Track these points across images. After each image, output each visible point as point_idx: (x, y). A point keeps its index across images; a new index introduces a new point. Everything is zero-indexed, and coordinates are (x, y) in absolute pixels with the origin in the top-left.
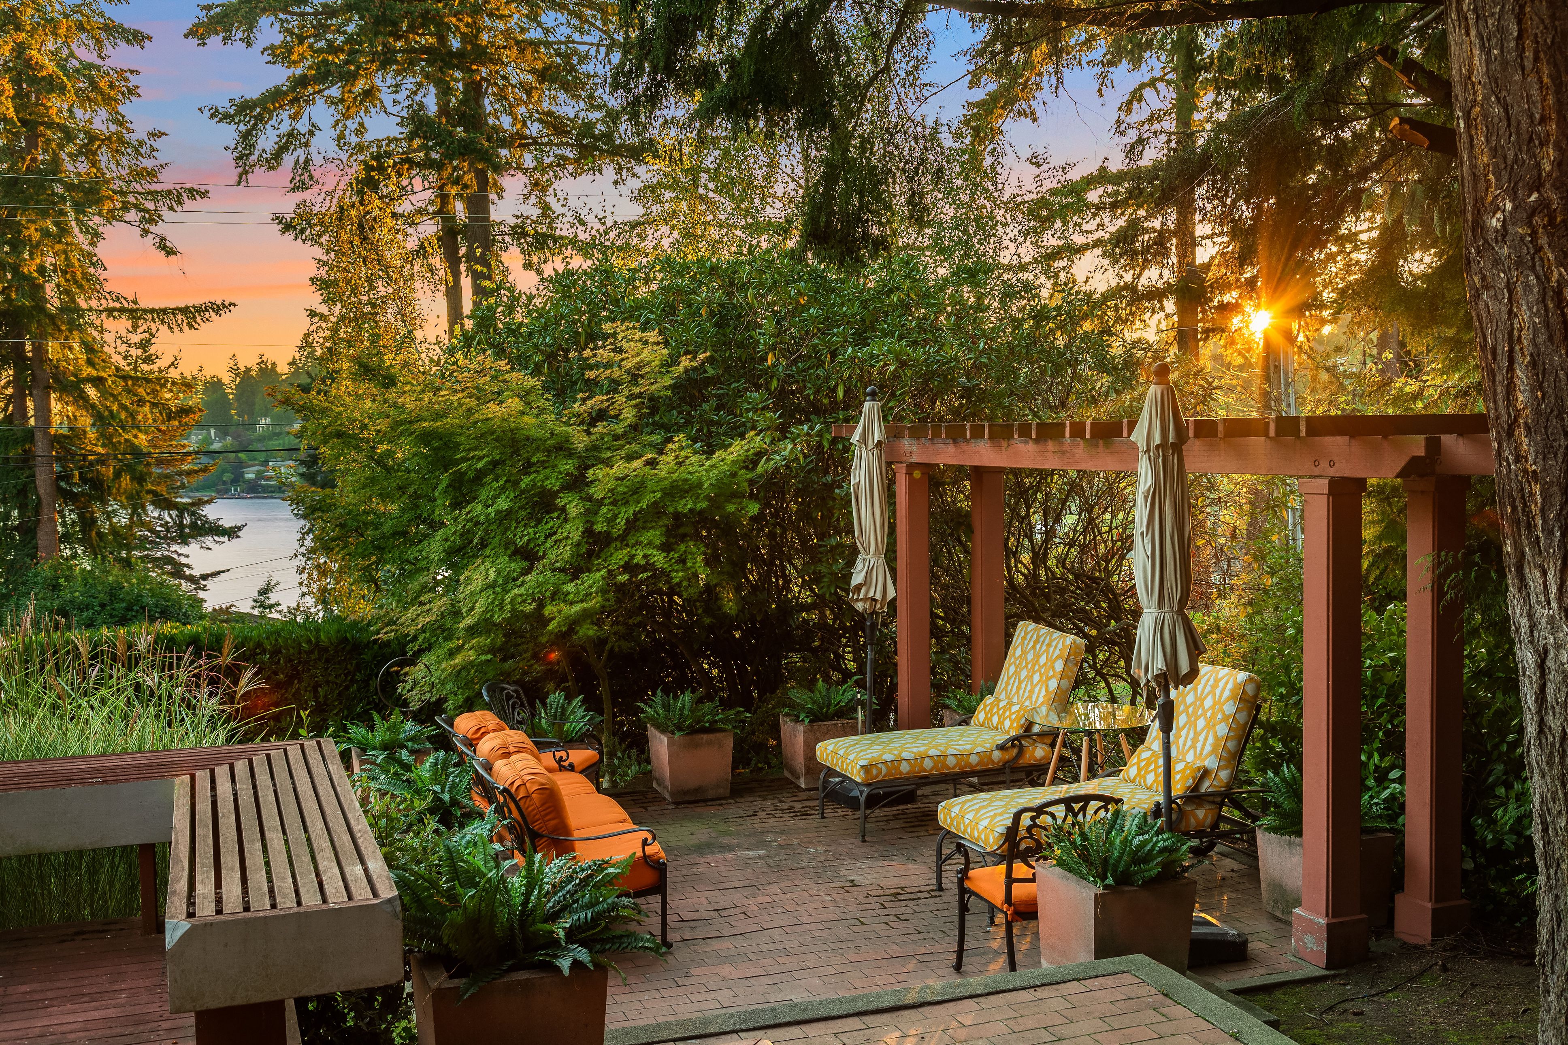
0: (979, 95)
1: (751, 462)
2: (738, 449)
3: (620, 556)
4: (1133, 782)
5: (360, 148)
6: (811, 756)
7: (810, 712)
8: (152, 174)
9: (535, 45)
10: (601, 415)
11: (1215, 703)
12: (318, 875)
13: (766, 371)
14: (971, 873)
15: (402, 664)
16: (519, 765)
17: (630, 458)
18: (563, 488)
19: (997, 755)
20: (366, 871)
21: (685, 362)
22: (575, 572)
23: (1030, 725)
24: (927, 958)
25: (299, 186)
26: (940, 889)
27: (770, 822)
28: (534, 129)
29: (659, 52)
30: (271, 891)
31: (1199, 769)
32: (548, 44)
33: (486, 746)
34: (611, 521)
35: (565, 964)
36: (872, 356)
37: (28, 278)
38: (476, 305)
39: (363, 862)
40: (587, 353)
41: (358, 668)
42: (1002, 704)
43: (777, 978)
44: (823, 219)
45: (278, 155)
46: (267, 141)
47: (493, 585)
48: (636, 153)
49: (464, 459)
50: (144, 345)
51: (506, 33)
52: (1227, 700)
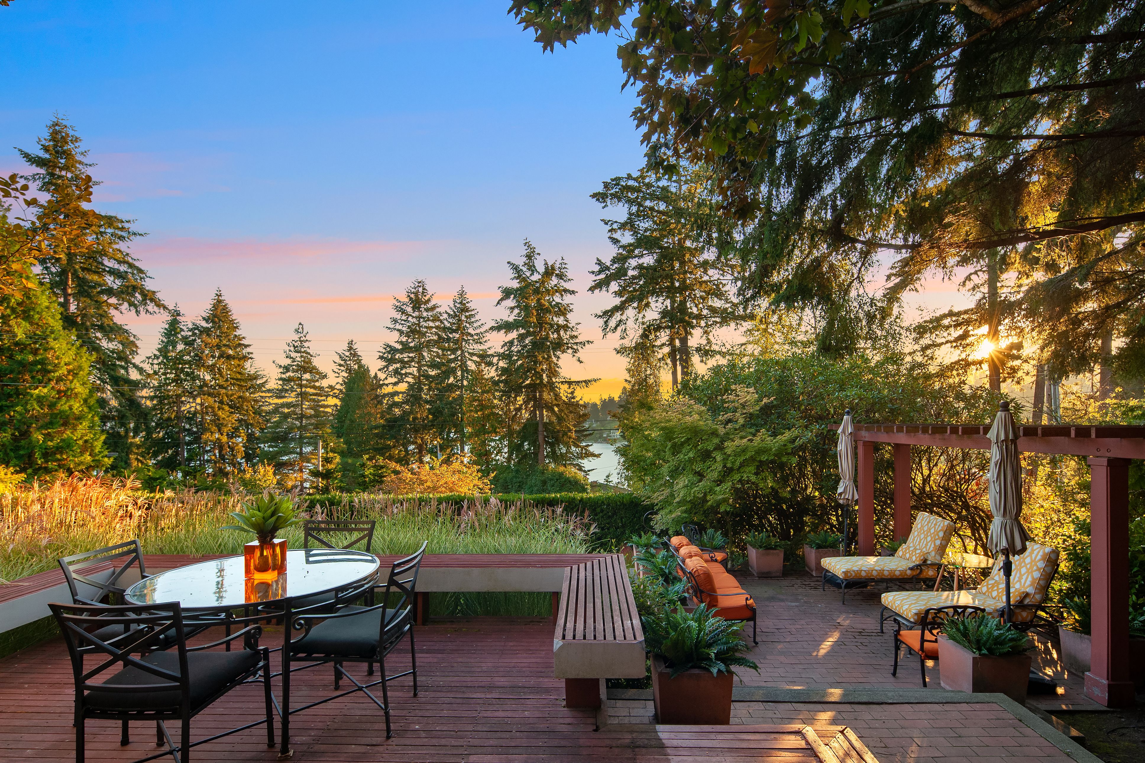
0: (891, 284)
1: (793, 441)
2: (787, 435)
3: (737, 477)
4: (984, 594)
5: (643, 323)
6: (819, 563)
7: (817, 544)
8: (576, 337)
9: (705, 282)
10: (729, 421)
11: (1032, 561)
12: (613, 623)
13: (799, 403)
14: (902, 632)
15: (651, 514)
16: (696, 562)
17: (742, 438)
18: (715, 449)
19: (909, 572)
20: (632, 624)
21: (765, 400)
22: (719, 482)
23: (925, 561)
24: (877, 667)
25: (623, 338)
26: (882, 632)
27: (800, 590)
28: (705, 312)
29: (757, 280)
30: (595, 628)
31: (1023, 593)
32: (710, 281)
33: (683, 551)
34: (733, 463)
35: (715, 671)
36: (847, 396)
37: (539, 373)
38: (682, 378)
39: (631, 620)
40: (724, 397)
41: (637, 512)
42: (911, 549)
43: (806, 666)
44: (828, 342)
45: (616, 328)
46: (612, 323)
47: (686, 486)
48: (744, 318)
49: (677, 438)
50: (572, 393)
51: (695, 279)
52: (1040, 560)
